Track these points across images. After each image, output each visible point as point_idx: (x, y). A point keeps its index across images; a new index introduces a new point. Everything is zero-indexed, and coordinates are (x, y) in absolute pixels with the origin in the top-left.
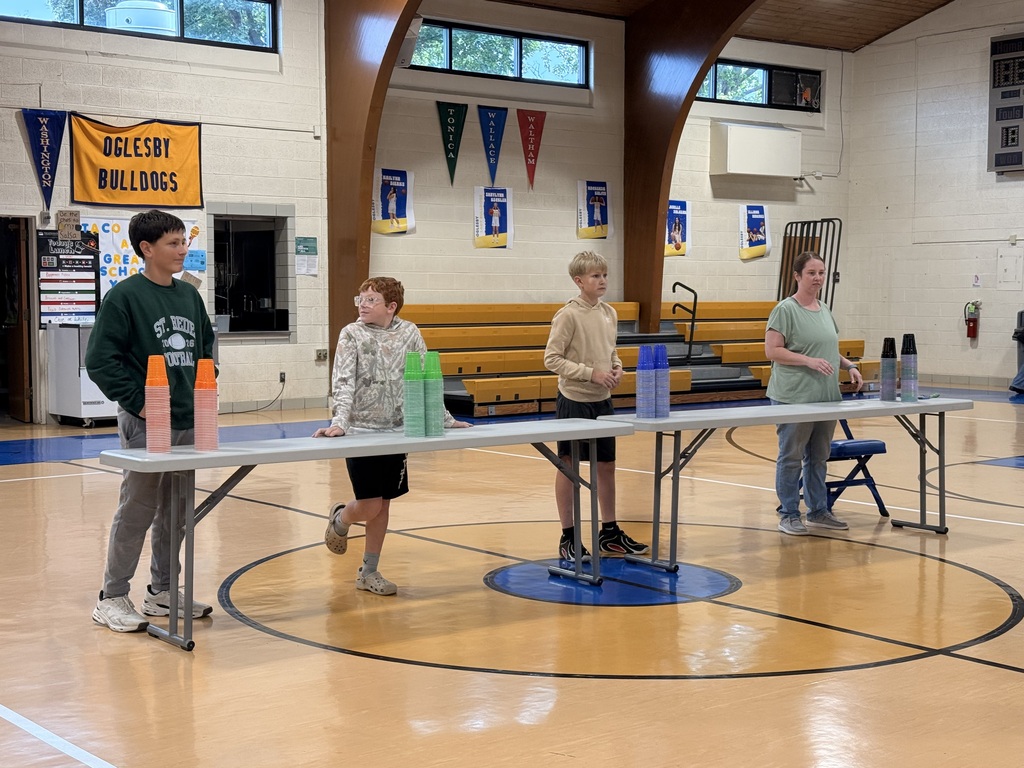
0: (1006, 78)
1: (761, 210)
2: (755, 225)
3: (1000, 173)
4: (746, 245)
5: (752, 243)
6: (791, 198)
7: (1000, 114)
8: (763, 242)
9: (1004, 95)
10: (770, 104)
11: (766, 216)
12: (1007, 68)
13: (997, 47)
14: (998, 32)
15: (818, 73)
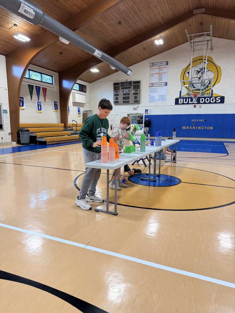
0: (116, 89)
1: (79, 108)
2: (79, 111)
3: (115, 104)
4: (78, 114)
5: (79, 114)
6: (83, 107)
7: (115, 95)
8: (80, 114)
9: (116, 92)
10: (80, 91)
11: (80, 109)
12: (116, 88)
13: (114, 84)
14: (114, 82)
15: (86, 86)
